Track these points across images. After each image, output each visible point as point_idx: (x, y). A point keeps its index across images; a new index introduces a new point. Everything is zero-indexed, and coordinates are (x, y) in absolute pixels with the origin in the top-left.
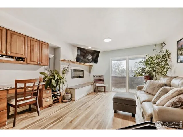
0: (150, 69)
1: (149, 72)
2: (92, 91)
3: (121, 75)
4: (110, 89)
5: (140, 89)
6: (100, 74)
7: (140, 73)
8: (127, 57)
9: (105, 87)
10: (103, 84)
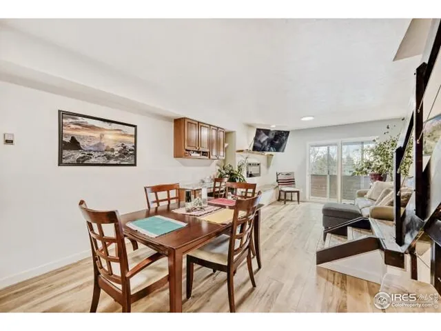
0: (381, 163)
1: (378, 168)
2: (275, 199)
3: (321, 169)
4: (307, 197)
5: (362, 195)
6: (288, 171)
7: (363, 168)
8: (339, 141)
9: (298, 192)
10: (294, 187)
